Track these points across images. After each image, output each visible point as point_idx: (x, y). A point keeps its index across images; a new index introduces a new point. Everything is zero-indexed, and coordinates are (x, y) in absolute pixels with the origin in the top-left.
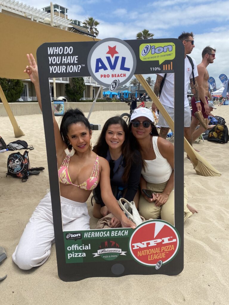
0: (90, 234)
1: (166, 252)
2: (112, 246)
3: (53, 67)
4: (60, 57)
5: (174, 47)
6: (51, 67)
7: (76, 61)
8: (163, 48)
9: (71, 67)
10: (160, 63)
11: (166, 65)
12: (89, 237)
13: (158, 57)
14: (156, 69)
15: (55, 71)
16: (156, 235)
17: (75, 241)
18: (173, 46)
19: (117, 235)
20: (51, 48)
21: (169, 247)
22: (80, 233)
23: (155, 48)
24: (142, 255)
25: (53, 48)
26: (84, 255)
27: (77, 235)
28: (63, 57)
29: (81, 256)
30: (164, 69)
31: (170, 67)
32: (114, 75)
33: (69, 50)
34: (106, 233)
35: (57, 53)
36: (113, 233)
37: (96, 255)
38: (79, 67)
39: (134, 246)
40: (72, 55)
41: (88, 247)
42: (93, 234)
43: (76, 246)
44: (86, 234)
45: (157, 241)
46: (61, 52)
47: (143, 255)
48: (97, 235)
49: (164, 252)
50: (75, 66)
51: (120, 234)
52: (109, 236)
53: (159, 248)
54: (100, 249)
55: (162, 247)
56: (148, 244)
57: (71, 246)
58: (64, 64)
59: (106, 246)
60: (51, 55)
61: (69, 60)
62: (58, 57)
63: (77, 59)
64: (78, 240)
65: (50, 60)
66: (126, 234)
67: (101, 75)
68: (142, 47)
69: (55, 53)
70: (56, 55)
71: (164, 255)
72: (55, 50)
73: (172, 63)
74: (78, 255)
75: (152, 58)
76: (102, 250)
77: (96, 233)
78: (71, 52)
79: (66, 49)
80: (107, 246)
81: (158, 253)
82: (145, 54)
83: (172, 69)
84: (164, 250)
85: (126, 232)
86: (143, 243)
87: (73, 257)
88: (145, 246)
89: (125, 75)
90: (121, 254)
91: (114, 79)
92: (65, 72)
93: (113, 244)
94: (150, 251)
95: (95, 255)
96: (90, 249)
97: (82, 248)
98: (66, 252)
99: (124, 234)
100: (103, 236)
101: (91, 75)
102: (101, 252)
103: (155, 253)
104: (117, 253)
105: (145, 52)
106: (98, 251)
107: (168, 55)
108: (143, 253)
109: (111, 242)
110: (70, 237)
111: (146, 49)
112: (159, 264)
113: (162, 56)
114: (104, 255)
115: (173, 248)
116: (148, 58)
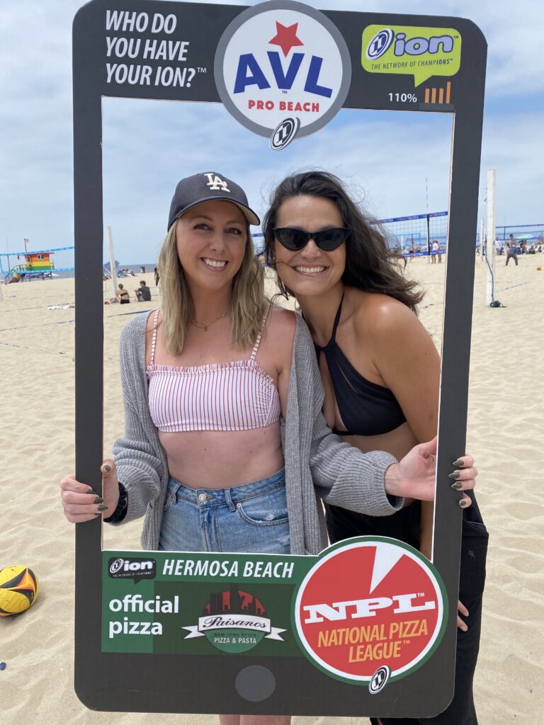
0: (181, 564)
1: (402, 639)
2: (243, 608)
3: (115, 65)
4: (139, 41)
5: (458, 42)
6: (111, 67)
7: (184, 56)
8: (429, 42)
9: (168, 72)
10: (418, 82)
11: (434, 90)
12: (177, 573)
13: (412, 64)
14: (405, 97)
15: (121, 78)
16: (375, 583)
17: (136, 582)
18: (455, 40)
19: (259, 576)
20: (115, 13)
22: (151, 560)
23: (406, 40)
24: (330, 644)
25: (122, 13)
26: (157, 630)
27: (143, 566)
28: (148, 42)
29: (148, 633)
30: (427, 101)
31: (445, 95)
32: (287, 105)
33: (164, 24)
34: (229, 567)
35: (132, 29)
36: (249, 566)
37: (194, 632)
38: (189, 74)
39: (308, 612)
40: (174, 38)
41: (171, 607)
42: (190, 564)
43: (138, 599)
44: (169, 564)
45: (377, 603)
46: (141, 26)
47: (333, 643)
48: (202, 569)
49: (399, 640)
50: (178, 70)
51: (270, 571)
52: (236, 575)
53: (383, 626)
54: (205, 614)
55: (392, 625)
57: (121, 599)
58: (149, 62)
59: (226, 606)
60: (113, 34)
61: (162, 51)
62: (132, 40)
63: (186, 51)
64: (144, 581)
65: (110, 47)
66: (287, 573)
67: (250, 102)
68: (371, 34)
69: (124, 29)
70: (128, 35)
71: (397, 649)
72: (126, 21)
73: (449, 84)
74: (140, 628)
75: (395, 65)
76: (213, 618)
77: (199, 563)
78: (169, 28)
79: (159, 19)
80: (229, 608)
81: (380, 641)
82: (376, 52)
83: (448, 101)
84: (398, 632)
85: (289, 567)
86: (335, 605)
87: (126, 632)
88: (342, 615)
89: (316, 107)
90: (268, 637)
91: (287, 114)
92: (148, 83)
93: (245, 603)
94: (355, 633)
95: (190, 632)
96: (176, 611)
97: (152, 606)
98: (104, 615)
99: (281, 574)
100: (219, 573)
101: (222, 99)
102: (208, 625)
103: (371, 640)
104: (256, 632)
105: (376, 48)
106: (200, 619)
107: (440, 62)
108: (333, 639)
109: (241, 596)
110: (122, 571)
111: (380, 41)
112: (379, 677)
113: (422, 63)
114: (216, 635)
115: (425, 627)
116: (385, 66)
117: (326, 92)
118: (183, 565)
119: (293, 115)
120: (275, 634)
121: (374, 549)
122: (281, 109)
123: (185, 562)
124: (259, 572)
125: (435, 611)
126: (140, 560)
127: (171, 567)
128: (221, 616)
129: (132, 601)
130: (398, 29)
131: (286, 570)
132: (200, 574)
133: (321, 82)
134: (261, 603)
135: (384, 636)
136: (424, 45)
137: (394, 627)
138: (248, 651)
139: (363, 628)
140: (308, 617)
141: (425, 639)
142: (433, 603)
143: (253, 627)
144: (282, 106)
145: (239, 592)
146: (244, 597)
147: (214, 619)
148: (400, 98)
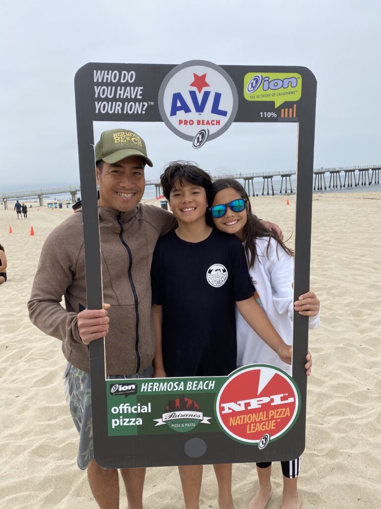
0: (151, 385)
1: (276, 419)
2: (187, 407)
3: (100, 103)
4: (114, 88)
5: (300, 81)
6: (98, 103)
7: (140, 96)
9: (131, 105)
10: (277, 106)
11: (286, 110)
12: (149, 390)
14: (269, 115)
15: (104, 110)
17: (126, 397)
18: (298, 80)
19: (196, 389)
20: (99, 72)
22: (134, 384)
23: (270, 81)
24: (236, 424)
25: (103, 71)
26: (139, 423)
27: (129, 387)
28: (119, 88)
29: (135, 424)
30: (282, 116)
31: (293, 112)
32: (201, 122)
33: (128, 77)
34: (178, 385)
35: (109, 81)
36: (190, 384)
37: (160, 422)
38: (143, 106)
39: (224, 407)
40: (134, 85)
41: (147, 409)
42: (156, 385)
43: (127, 406)
44: (145, 386)
45: (262, 400)
46: (115, 79)
47: (238, 423)
48: (163, 387)
49: (274, 419)
50: (137, 103)
51: (202, 386)
52: (183, 389)
53: (265, 412)
54: (166, 412)
55: (270, 412)
56: (247, 405)
57: (118, 406)
58: (120, 100)
59: (178, 407)
60: (99, 84)
61: (127, 93)
62: (110, 87)
63: (141, 92)
64: (130, 396)
65: (97, 92)
66: (211, 387)
67: (180, 121)
68: (249, 78)
69: (105, 81)
70: (107, 84)
71: (273, 424)
72: (106, 76)
73: (295, 106)
74: (129, 422)
75: (263, 96)
76: (170, 413)
77: (162, 384)
78: (131, 79)
79: (125, 74)
80: (179, 408)
81: (264, 421)
82: (252, 89)
83: (295, 116)
84: (274, 415)
85: (212, 383)
86: (238, 403)
87: (121, 424)
88: (242, 408)
89: (218, 122)
90: (202, 422)
91: (201, 127)
92: (120, 112)
93: (188, 404)
94: (250, 417)
95: (158, 422)
96: (150, 411)
97: (136, 409)
98: (109, 416)
99: (208, 388)
100: (173, 389)
101: (163, 120)
103: (259, 420)
104: (194, 420)
105: (252, 86)
106: (163, 415)
107: (289, 93)
108: (238, 421)
109: (186, 401)
110: (118, 391)
111: (255, 82)
112: (264, 440)
113: (279, 94)
114: (172, 423)
115: (289, 412)
116: (258, 97)
117: (224, 113)
118: (153, 385)
119: (205, 127)
120: (206, 420)
121: (259, 371)
122: (198, 124)
123: (154, 384)
124: (196, 387)
125: (294, 403)
126: (128, 385)
127: (146, 387)
128: (175, 412)
129: (125, 407)
130: (265, 75)
131: (210, 385)
132: (162, 390)
133: (220, 108)
134: (197, 404)
136: (280, 83)
137: (272, 413)
138: (190, 431)
139: (254, 414)
140: (224, 410)
141: (289, 418)
142: (293, 398)
143: (193, 418)
144: (199, 122)
145: (185, 399)
146: (187, 401)
147: (171, 415)
148: (267, 115)
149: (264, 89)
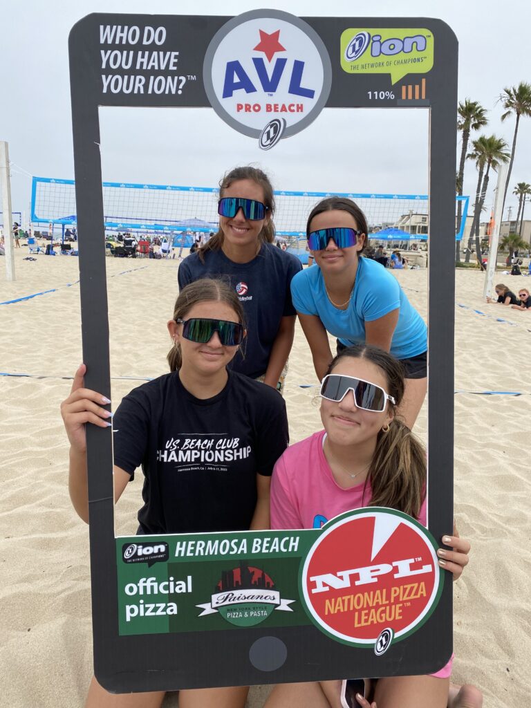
0: (192, 545)
1: (403, 602)
3: (110, 77)
4: (131, 53)
5: (431, 41)
6: (107, 78)
7: (174, 66)
8: (403, 42)
9: (160, 82)
10: (394, 81)
11: (410, 87)
12: (189, 554)
13: (389, 64)
14: (383, 95)
15: (116, 88)
16: (375, 551)
17: (150, 566)
18: (427, 39)
19: (267, 551)
20: (108, 27)
21: (412, 588)
22: (163, 543)
23: (382, 41)
24: (336, 612)
25: (115, 27)
26: (172, 610)
27: (155, 549)
28: (140, 53)
29: (164, 613)
30: (404, 97)
31: (421, 91)
32: (273, 108)
33: (155, 36)
34: (238, 545)
35: (124, 42)
36: (257, 542)
37: (208, 609)
38: (179, 82)
39: (314, 583)
40: (165, 48)
41: (185, 586)
42: (201, 545)
43: (152, 582)
44: (181, 546)
45: (378, 570)
46: (133, 39)
47: (339, 610)
48: (213, 548)
49: (400, 603)
50: (169, 78)
51: (277, 546)
52: (245, 552)
53: (384, 591)
54: (218, 591)
55: (393, 589)
56: (355, 577)
57: (136, 583)
58: (142, 72)
59: (237, 582)
60: (107, 47)
61: (154, 62)
62: (125, 53)
63: (176, 60)
64: (157, 564)
65: (104, 60)
66: (293, 547)
67: (238, 105)
68: (348, 37)
69: (117, 42)
70: (121, 47)
71: (398, 611)
72: (119, 34)
73: (424, 80)
74: (155, 609)
75: (372, 66)
76: (225, 594)
77: (210, 543)
78: (160, 40)
79: (149, 31)
80: (240, 584)
81: (382, 606)
82: (354, 54)
83: (423, 97)
84: (398, 596)
85: (294, 541)
86: (339, 574)
87: (142, 614)
88: (346, 583)
89: (300, 108)
90: (278, 608)
91: (273, 115)
92: (142, 92)
93: (255, 578)
94: (359, 598)
95: (203, 610)
96: (190, 590)
97: (167, 588)
98: (121, 600)
99: (288, 549)
100: (229, 552)
101: (212, 104)
102: (220, 602)
103: (374, 605)
104: (266, 605)
105: (354, 50)
106: (213, 596)
107: (415, 60)
108: (339, 606)
109: (251, 571)
110: (136, 555)
111: (357, 43)
112: (384, 639)
113: (398, 62)
114: (228, 610)
115: (424, 590)
116: (363, 67)
117: (310, 94)
118: (194, 546)
119: (280, 116)
120: (284, 605)
121: (373, 519)
122: (267, 111)
123: (196, 544)
124: (267, 548)
125: (432, 574)
126: (152, 544)
127: (183, 549)
128: (233, 592)
129: (148, 584)
130: (373, 31)
131: (292, 544)
132: (211, 553)
133: (303, 85)
134: (270, 577)
135: (386, 600)
136: (399, 45)
137: (395, 591)
139: (366, 594)
140: (315, 587)
141: (424, 601)
142: (430, 566)
143: (263, 601)
144: (269, 108)
145: (249, 568)
146: (253, 572)
147: (226, 596)
148: (378, 96)
149: (373, 54)
